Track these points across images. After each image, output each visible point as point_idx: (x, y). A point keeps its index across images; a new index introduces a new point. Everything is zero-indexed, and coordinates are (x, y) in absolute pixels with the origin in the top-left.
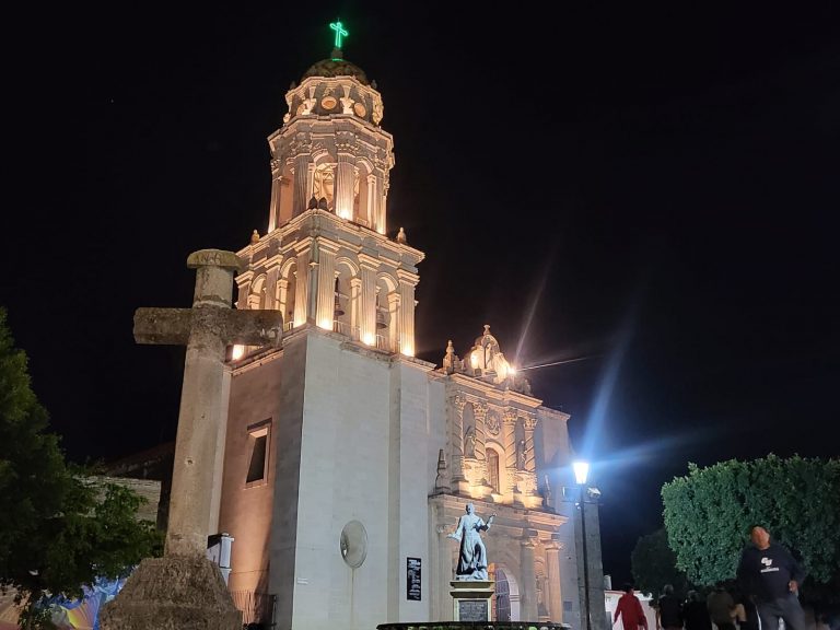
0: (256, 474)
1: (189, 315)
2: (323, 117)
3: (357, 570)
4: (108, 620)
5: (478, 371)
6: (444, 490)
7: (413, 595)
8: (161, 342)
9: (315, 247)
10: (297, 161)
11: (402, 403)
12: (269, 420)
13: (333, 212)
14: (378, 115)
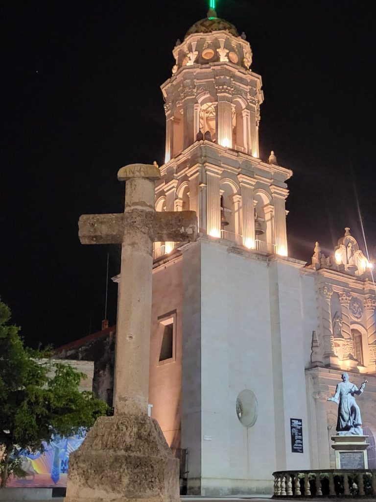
0: (167, 353)
1: (122, 219)
2: (204, 66)
3: (250, 429)
4: (75, 466)
5: (342, 266)
6: (318, 364)
7: (297, 448)
8: (101, 242)
9: (203, 172)
10: (185, 103)
11: (280, 294)
12: (174, 312)
13: (216, 142)
14: (248, 61)
